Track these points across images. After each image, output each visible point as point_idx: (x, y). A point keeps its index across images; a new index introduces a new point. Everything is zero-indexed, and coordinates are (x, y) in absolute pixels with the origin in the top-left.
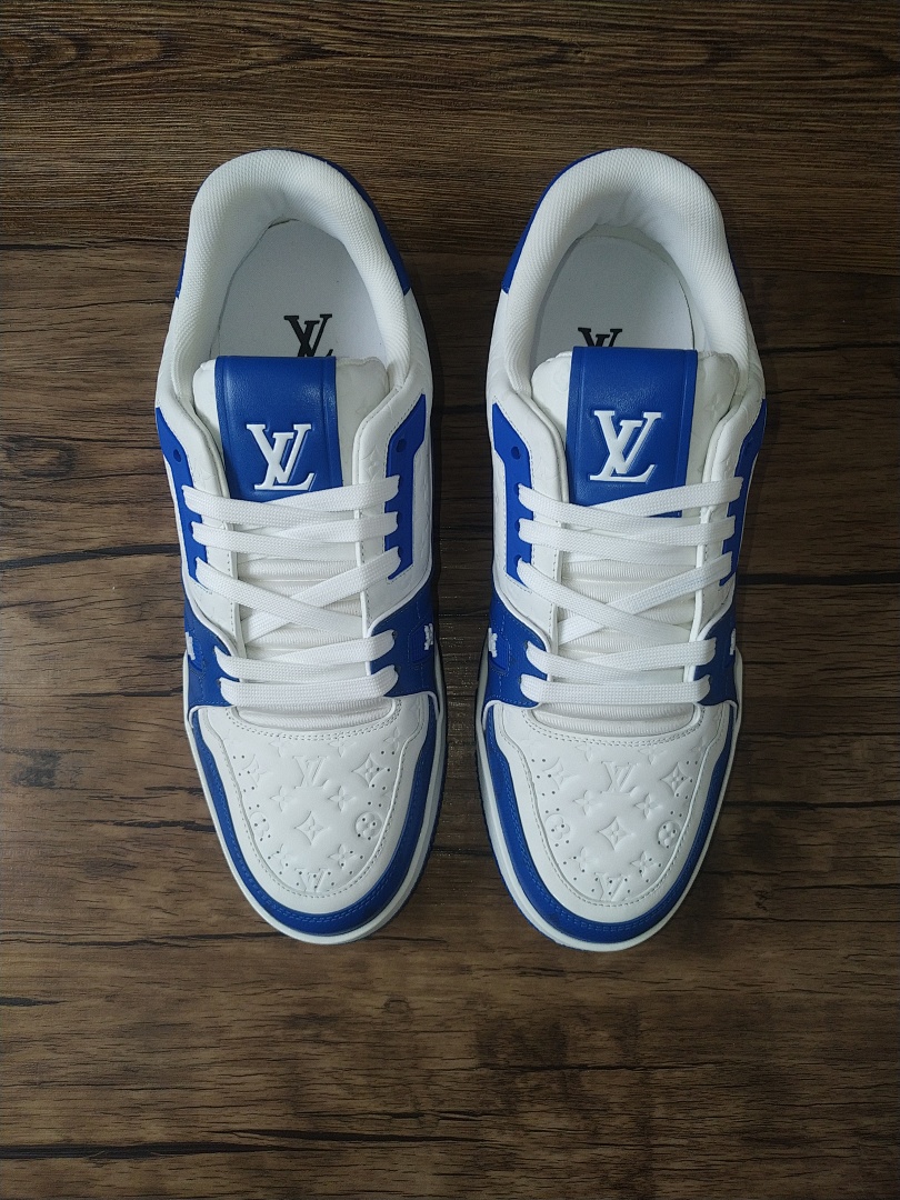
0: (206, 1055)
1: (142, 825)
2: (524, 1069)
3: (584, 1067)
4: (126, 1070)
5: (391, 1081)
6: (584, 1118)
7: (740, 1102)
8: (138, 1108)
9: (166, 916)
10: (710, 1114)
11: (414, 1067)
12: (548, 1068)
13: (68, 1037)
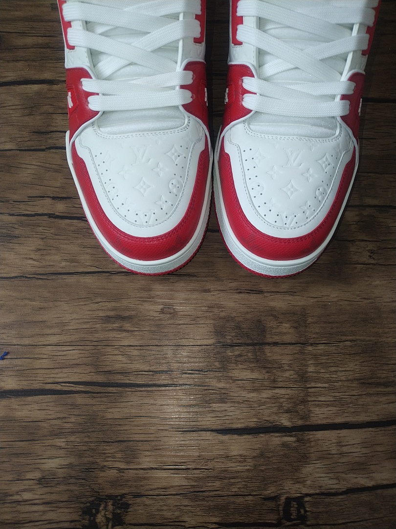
6: (268, 372)
7: (357, 363)
10: (340, 369)
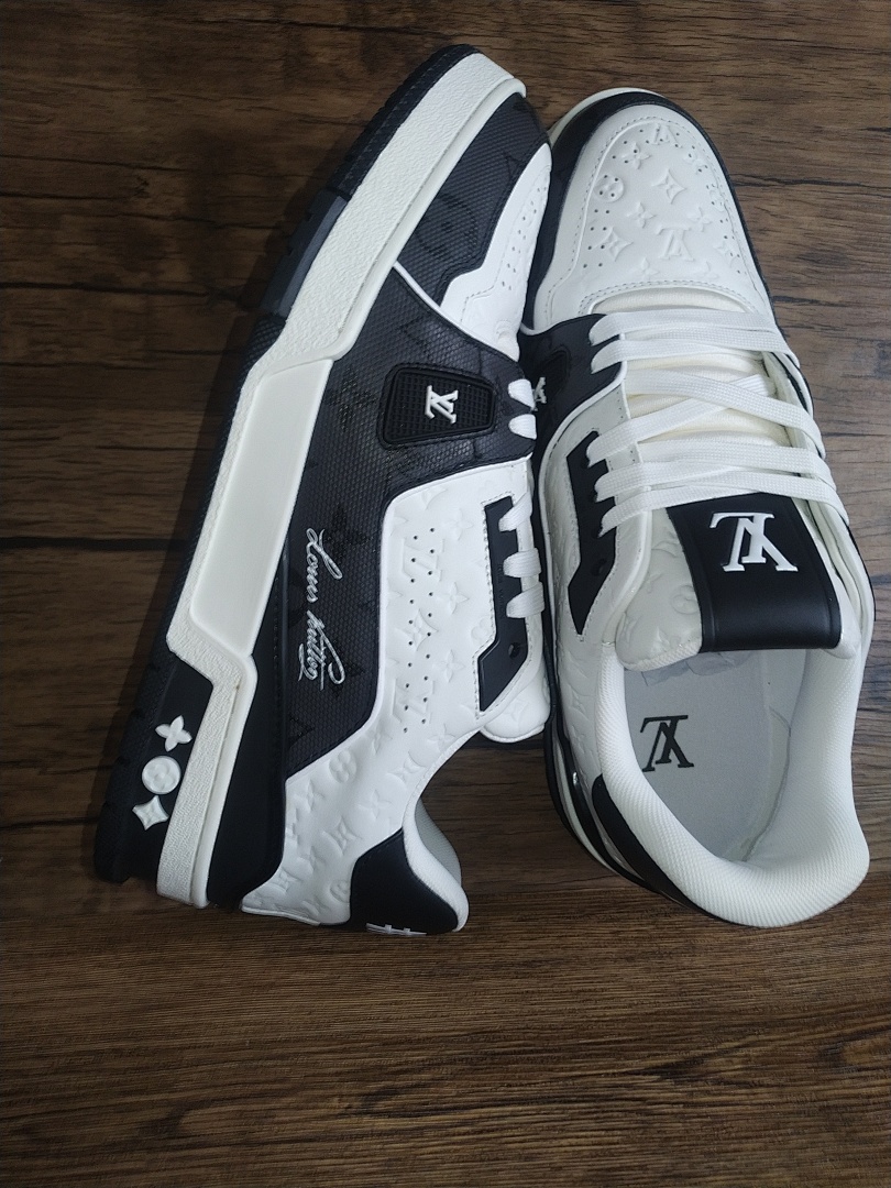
0: (724, 68)
1: (791, 300)
2: (406, 30)
3: (344, 28)
4: (801, 60)
5: (544, 30)
8: (789, 23)
9: (767, 207)
11: (518, 41)
12: (381, 30)
13: (857, 96)
